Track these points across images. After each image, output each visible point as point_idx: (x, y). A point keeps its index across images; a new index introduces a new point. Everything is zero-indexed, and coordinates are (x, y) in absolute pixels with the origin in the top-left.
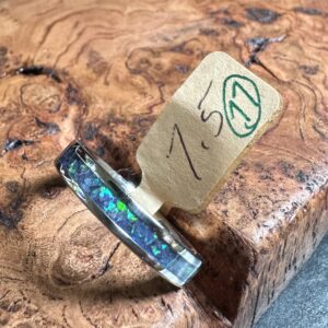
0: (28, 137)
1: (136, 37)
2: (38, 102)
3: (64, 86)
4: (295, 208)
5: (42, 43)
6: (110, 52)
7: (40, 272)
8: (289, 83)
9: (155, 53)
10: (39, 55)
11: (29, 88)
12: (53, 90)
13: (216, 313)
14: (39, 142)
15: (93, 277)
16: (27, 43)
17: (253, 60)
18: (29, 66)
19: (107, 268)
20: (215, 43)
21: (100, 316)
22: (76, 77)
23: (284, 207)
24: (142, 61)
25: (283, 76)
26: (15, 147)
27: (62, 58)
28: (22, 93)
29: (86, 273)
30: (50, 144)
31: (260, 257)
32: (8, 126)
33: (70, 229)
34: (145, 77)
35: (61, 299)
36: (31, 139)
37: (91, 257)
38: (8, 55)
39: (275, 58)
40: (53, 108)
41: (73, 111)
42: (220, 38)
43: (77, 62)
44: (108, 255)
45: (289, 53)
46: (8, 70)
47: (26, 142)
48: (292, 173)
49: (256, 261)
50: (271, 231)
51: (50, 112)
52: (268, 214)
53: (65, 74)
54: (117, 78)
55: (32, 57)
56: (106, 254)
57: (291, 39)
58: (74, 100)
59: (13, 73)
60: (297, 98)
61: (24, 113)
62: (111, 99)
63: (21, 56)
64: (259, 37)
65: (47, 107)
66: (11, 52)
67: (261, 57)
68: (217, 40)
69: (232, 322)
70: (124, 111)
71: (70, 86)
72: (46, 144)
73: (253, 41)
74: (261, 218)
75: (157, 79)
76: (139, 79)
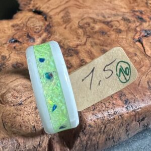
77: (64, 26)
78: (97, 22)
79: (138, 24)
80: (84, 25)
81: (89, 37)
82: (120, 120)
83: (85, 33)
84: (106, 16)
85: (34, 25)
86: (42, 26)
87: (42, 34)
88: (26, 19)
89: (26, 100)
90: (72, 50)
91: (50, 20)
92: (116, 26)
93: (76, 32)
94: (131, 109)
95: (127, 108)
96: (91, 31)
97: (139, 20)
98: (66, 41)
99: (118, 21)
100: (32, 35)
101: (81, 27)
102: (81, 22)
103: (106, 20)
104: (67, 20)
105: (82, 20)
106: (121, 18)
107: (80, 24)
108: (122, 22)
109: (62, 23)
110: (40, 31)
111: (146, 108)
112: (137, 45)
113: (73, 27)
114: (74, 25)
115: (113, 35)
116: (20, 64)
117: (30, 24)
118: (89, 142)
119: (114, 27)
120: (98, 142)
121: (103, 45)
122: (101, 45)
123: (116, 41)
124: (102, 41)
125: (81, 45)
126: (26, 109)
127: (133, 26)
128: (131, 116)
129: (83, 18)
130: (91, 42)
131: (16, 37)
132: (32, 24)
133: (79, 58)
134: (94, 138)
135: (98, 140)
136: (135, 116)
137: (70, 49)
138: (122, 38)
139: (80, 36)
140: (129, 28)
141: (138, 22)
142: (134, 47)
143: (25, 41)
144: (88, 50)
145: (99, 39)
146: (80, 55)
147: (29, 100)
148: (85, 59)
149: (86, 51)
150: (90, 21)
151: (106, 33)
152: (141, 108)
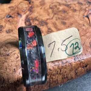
77: (41, 7)
78: (61, 5)
79: (87, 6)
80: (53, 7)
81: (55, 14)
82: (70, 67)
83: (53, 12)
84: (68, 1)
85: (22, 7)
86: (27, 8)
87: (26, 12)
88: (18, 3)
89: (12, 52)
90: (44, 22)
91: (33, 4)
92: (73, 7)
93: (47, 11)
94: (77, 60)
95: (75, 59)
96: (57, 10)
97: (88, 4)
98: (41, 17)
99: (75, 4)
100: (20, 13)
101: (51, 8)
102: (51, 5)
103: (67, 4)
104: (43, 4)
105: (52, 3)
106: (77, 2)
107: (51, 6)
108: (77, 5)
109: (39, 5)
110: (25, 10)
111: (87, 59)
112: (85, 19)
113: (46, 8)
114: (47, 7)
115: (71, 13)
116: (11, 30)
117: (20, 6)
118: (51, 80)
119: (72, 8)
120: (57, 80)
121: (63, 19)
122: (62, 19)
123: (72, 17)
124: (63, 16)
125: (49, 19)
126: (11, 58)
127: (84, 7)
128: (77, 64)
129: (53, 2)
130: (56, 17)
131: (11, 14)
132: (21, 6)
133: (47, 27)
134: (54, 77)
135: (57, 78)
136: (80, 64)
137: (42, 22)
138: (76, 15)
139: (49, 13)
140: (81, 8)
141: (87, 5)
142: (83, 21)
143: (16, 17)
144: (53, 22)
145: (61, 16)
146: (48, 25)
147: (14, 53)
148: (51, 28)
149: (52, 23)
150: (57, 4)
151: (66, 12)
152: (84, 59)
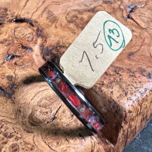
0: (17, 54)
1: (71, 4)
2: (22, 36)
3: (35, 28)
4: (146, 91)
5: (24, 6)
6: (58, 11)
7: (23, 119)
8: (146, 29)
9: (80, 12)
10: (23, 12)
11: (18, 29)
12: (30, 30)
13: (107, 141)
14: (23, 56)
15: (48, 122)
16: (17, 6)
17: (129, 17)
18: (18, 18)
19: (54, 118)
20: (110, 8)
21: (51, 141)
22: (41, 24)
23: (140, 90)
24: (73, 17)
25: (143, 25)
26: (11, 58)
27: (34, 14)
28: (15, 31)
29: (44, 121)
30: (28, 57)
31: (128, 114)
32: (8, 48)
33: (37, 99)
34: (75, 25)
35: (32, 132)
36: (19, 55)
37: (47, 113)
38: (8, 12)
39: (139, 16)
40: (30, 39)
41: (39, 41)
42: (113, 5)
43: (42, 16)
44: (55, 112)
45: (146, 13)
46: (8, 20)
47: (16, 56)
48: (145, 74)
49: (126, 116)
50: (133, 102)
51: (28, 41)
52: (132, 93)
53: (36, 22)
54: (61, 25)
55: (20, 13)
56: (54, 112)
57: (148, 6)
58: (40, 35)
59: (10, 21)
60: (149, 36)
61: (16, 42)
62: (58, 35)
63: (14, 13)
64: (132, 5)
65: (27, 39)
66: (10, 11)
67: (133, 15)
68: (111, 6)
69: (114, 145)
70: (64, 41)
71: (38, 28)
72: (26, 57)
73: (129, 7)
74: (129, 96)
75: (81, 26)
76: (72, 26)
